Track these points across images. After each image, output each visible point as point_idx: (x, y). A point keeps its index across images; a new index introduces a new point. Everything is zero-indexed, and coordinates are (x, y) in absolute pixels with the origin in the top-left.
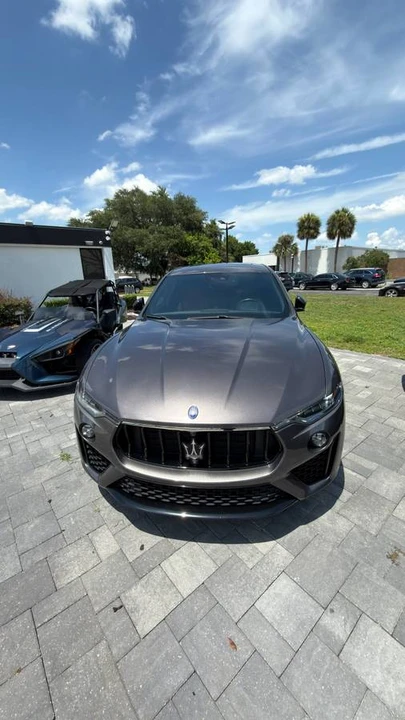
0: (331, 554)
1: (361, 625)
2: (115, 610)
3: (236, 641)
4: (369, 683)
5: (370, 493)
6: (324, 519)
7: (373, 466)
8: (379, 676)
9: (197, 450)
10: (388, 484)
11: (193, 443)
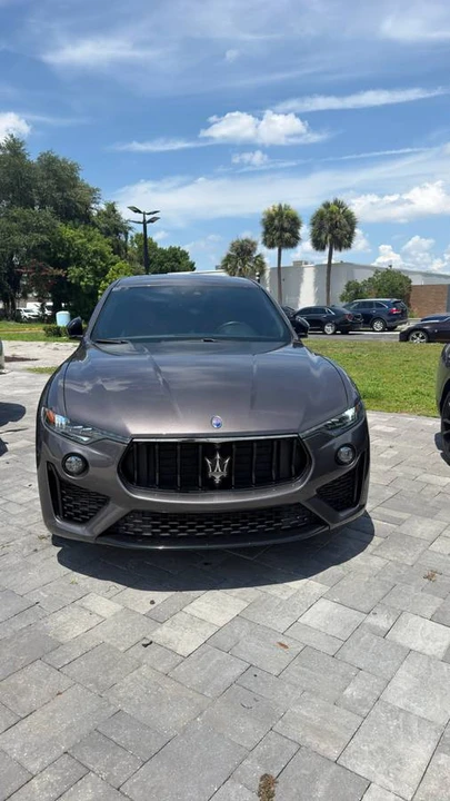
0: (368, 582)
1: (402, 618)
2: (146, 646)
3: (286, 643)
4: (412, 646)
5: (403, 536)
6: (357, 560)
7: (405, 516)
8: (420, 642)
9: (222, 466)
10: (423, 528)
11: (218, 457)
